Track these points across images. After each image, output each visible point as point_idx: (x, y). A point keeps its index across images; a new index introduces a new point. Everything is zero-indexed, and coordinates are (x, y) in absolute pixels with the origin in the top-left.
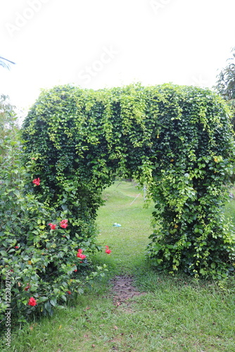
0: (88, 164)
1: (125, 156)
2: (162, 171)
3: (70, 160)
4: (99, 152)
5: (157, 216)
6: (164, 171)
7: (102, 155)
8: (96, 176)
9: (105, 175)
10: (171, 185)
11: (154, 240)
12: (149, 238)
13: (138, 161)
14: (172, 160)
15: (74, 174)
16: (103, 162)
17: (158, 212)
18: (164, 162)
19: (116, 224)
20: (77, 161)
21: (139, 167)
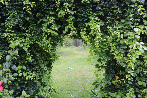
0: (38, 22)
1: (73, 13)
2: (108, 27)
3: (20, 17)
4: (49, 10)
5: (99, 68)
6: (111, 28)
7: (51, 13)
8: (46, 33)
9: (54, 32)
10: (118, 40)
11: (97, 86)
12: (93, 84)
13: (85, 18)
14: (118, 18)
15: (24, 31)
16: (52, 19)
17: (100, 64)
18: (110, 20)
19: (70, 68)
20: (28, 19)
21: (87, 24)
